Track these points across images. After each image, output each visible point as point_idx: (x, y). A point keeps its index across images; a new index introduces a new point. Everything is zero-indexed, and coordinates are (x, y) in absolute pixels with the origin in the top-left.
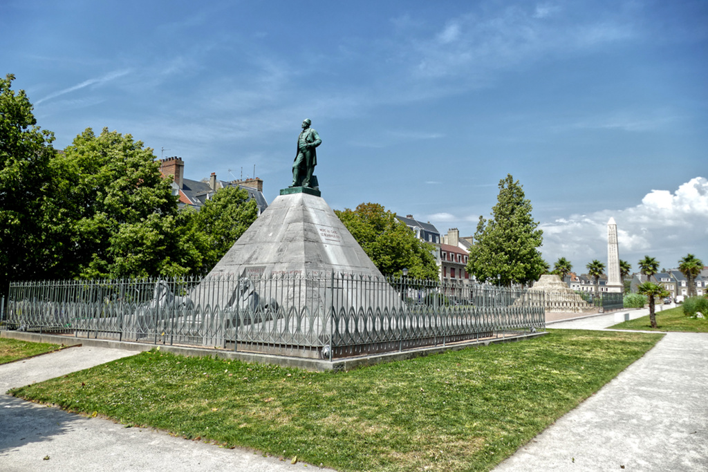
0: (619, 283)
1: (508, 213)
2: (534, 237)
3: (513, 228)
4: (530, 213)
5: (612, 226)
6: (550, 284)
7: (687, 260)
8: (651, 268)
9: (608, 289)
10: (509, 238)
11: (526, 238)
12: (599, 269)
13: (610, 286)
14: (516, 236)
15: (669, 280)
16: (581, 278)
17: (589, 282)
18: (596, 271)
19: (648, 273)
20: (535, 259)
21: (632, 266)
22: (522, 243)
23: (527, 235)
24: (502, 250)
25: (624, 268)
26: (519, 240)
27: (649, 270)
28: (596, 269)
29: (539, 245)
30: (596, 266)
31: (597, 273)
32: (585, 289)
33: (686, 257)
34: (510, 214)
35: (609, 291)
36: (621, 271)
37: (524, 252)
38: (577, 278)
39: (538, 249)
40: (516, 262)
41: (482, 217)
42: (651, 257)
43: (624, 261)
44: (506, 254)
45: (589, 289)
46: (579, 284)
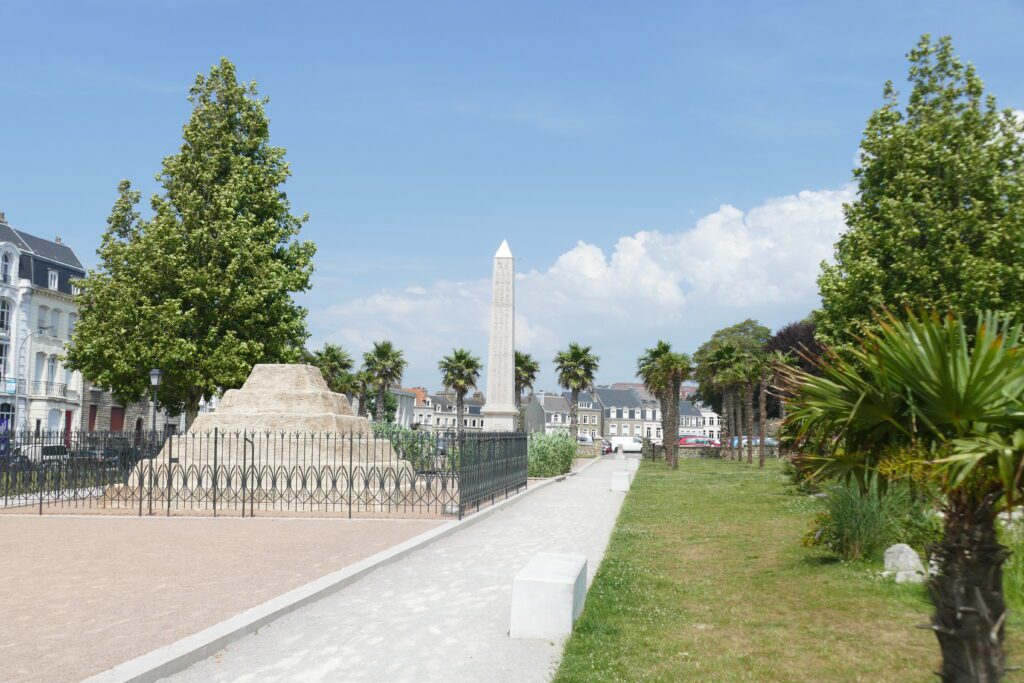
0: (511, 408)
1: (208, 176)
2: (288, 261)
3: (217, 224)
4: (281, 188)
5: (503, 262)
6: (283, 397)
7: (655, 354)
8: (581, 373)
9: (486, 420)
10: (198, 255)
11: (258, 260)
12: (466, 372)
13: (490, 415)
14: (224, 251)
15: (591, 407)
16: (435, 400)
17: (450, 408)
18: (461, 376)
19: (574, 384)
20: (284, 326)
21: (541, 367)
22: (245, 273)
23: (261, 250)
24: (175, 291)
25: (524, 369)
26: (233, 265)
27: (576, 377)
28: (461, 371)
29: (302, 285)
30: (461, 364)
31: (461, 383)
32: (442, 422)
33: (654, 347)
34: (215, 180)
35: (486, 429)
36: (518, 378)
37: (246, 300)
38: (428, 399)
39: (296, 298)
40: (222, 333)
41: (127, 185)
42: (582, 346)
43: (524, 352)
44: (185, 306)
45: (450, 422)
46: (431, 412)
